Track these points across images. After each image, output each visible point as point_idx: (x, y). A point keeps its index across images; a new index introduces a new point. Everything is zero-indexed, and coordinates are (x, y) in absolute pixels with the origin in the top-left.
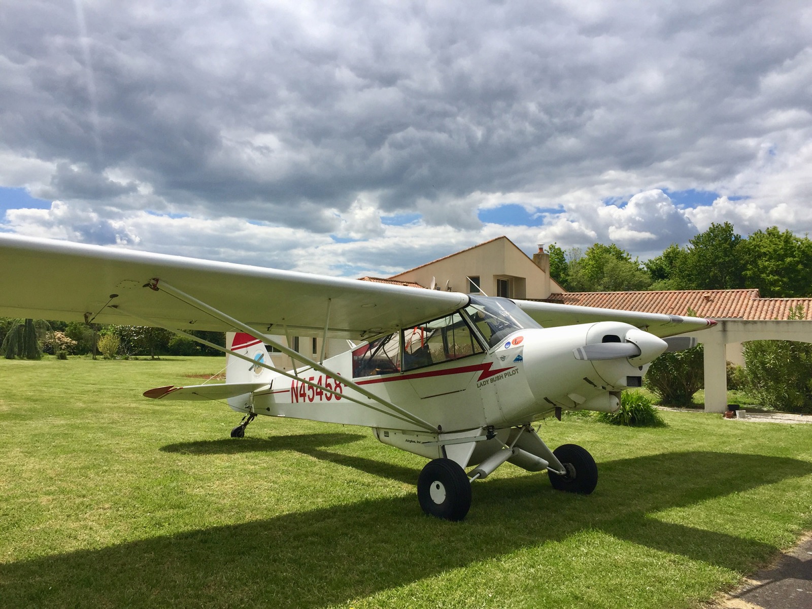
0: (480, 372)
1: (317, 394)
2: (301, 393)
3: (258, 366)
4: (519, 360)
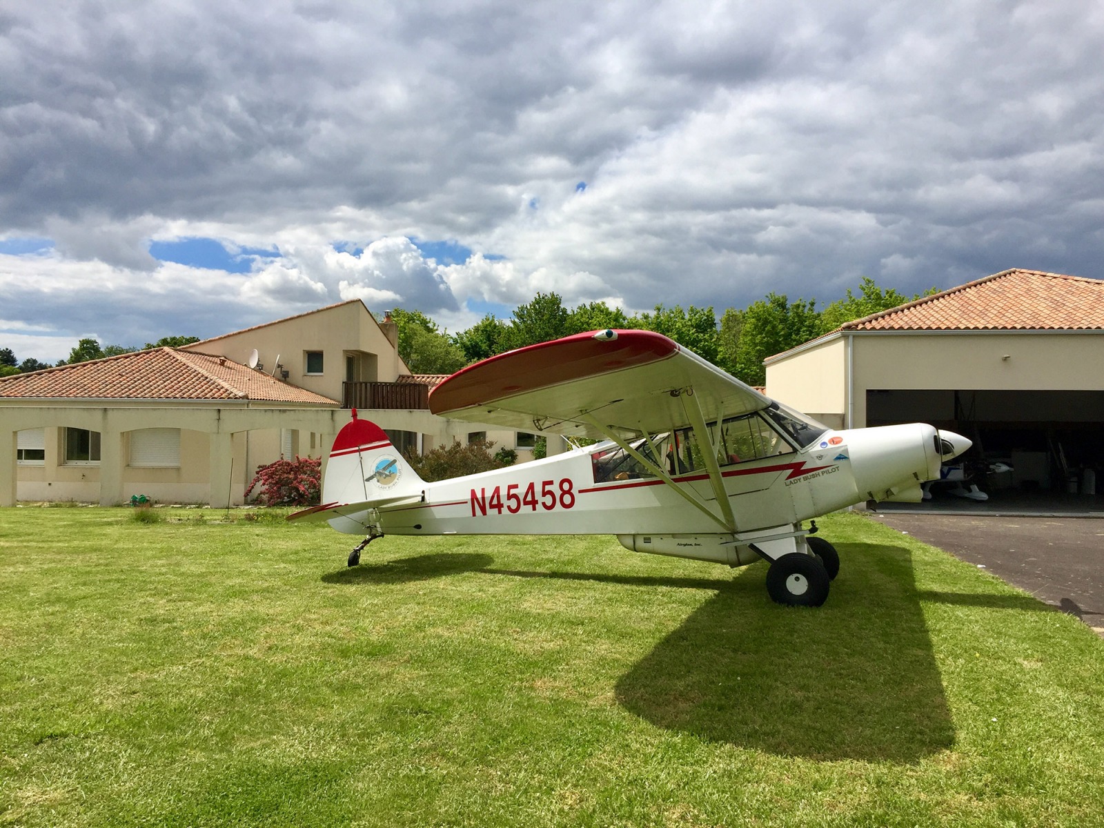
0: (790, 471)
1: (526, 503)
2: (493, 503)
3: (387, 476)
4: (842, 458)
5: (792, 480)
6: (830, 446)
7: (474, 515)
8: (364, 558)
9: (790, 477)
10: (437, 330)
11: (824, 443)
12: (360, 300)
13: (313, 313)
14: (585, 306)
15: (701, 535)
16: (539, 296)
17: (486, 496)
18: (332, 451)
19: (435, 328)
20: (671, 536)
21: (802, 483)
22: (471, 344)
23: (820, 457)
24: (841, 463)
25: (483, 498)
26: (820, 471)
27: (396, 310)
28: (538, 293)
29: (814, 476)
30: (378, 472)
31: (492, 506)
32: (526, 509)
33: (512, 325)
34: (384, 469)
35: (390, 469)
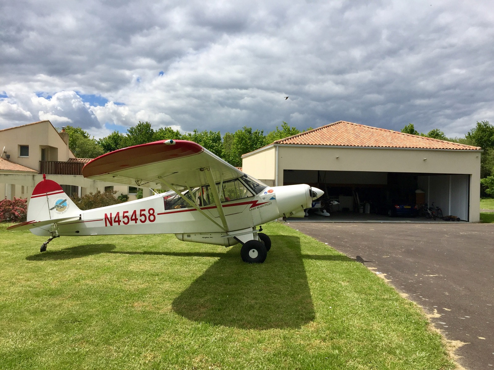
0: (251, 205)
1: (132, 220)
2: (116, 220)
3: (61, 207)
4: (273, 199)
5: (252, 208)
6: (268, 194)
7: (106, 225)
8: (49, 248)
9: (251, 207)
10: (89, 137)
11: (266, 192)
12: (49, 121)
13: (23, 126)
14: (162, 129)
15: (213, 233)
16: (140, 123)
17: (112, 216)
18: (32, 195)
19: (88, 136)
20: (199, 234)
21: (256, 210)
22: (107, 144)
23: (264, 198)
24: (272, 201)
25: (111, 218)
26: (264, 204)
27: (68, 127)
28: (140, 122)
29: (261, 207)
30: (57, 206)
31: (115, 222)
32: (132, 223)
33: (127, 136)
34: (60, 204)
35: (63, 204)
